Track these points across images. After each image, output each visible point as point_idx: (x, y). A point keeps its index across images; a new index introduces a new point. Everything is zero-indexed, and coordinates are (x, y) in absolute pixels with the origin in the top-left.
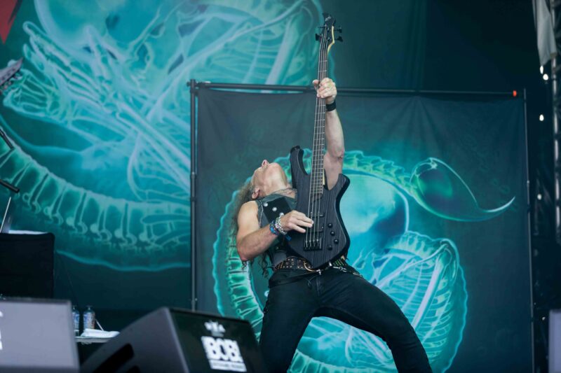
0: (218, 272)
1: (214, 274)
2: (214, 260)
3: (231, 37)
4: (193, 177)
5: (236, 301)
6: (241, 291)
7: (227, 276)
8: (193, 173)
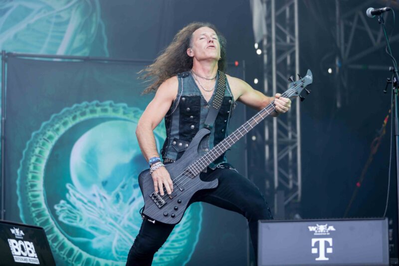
0: (21, 191)
1: (18, 193)
2: (18, 182)
3: (32, 19)
4: (3, 122)
5: (33, 212)
6: (37, 205)
7: (27, 194)
8: (3, 119)
